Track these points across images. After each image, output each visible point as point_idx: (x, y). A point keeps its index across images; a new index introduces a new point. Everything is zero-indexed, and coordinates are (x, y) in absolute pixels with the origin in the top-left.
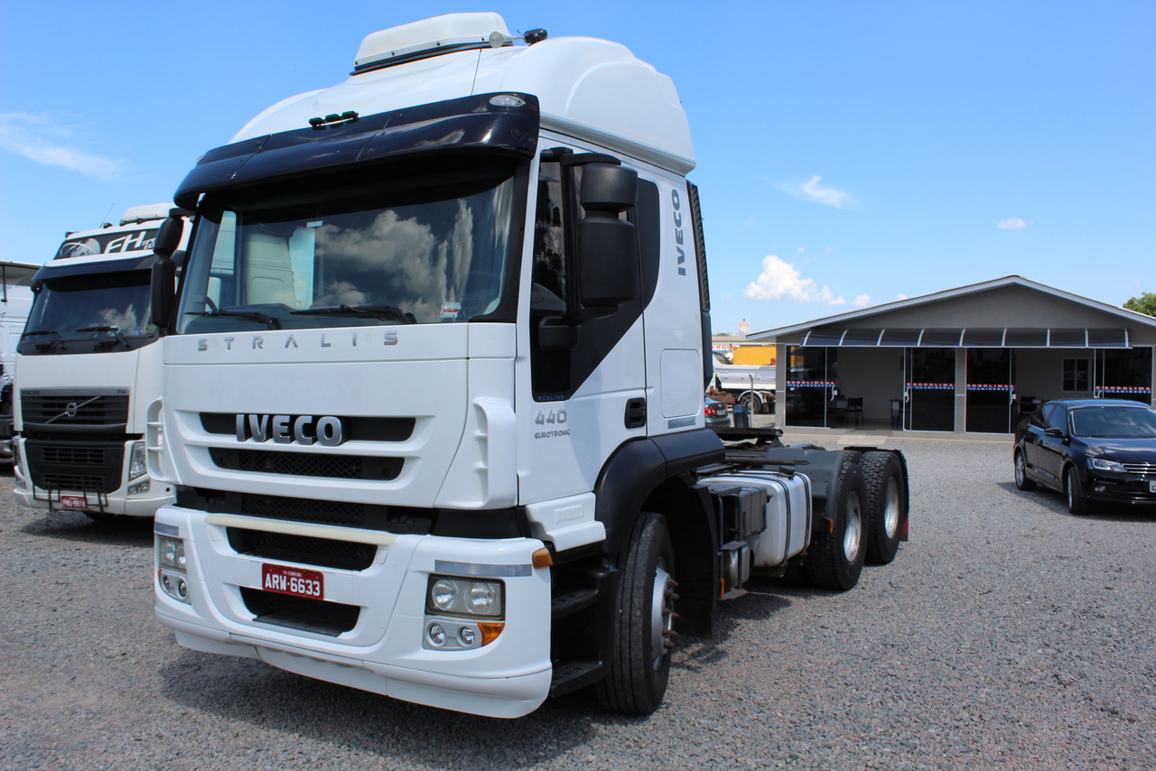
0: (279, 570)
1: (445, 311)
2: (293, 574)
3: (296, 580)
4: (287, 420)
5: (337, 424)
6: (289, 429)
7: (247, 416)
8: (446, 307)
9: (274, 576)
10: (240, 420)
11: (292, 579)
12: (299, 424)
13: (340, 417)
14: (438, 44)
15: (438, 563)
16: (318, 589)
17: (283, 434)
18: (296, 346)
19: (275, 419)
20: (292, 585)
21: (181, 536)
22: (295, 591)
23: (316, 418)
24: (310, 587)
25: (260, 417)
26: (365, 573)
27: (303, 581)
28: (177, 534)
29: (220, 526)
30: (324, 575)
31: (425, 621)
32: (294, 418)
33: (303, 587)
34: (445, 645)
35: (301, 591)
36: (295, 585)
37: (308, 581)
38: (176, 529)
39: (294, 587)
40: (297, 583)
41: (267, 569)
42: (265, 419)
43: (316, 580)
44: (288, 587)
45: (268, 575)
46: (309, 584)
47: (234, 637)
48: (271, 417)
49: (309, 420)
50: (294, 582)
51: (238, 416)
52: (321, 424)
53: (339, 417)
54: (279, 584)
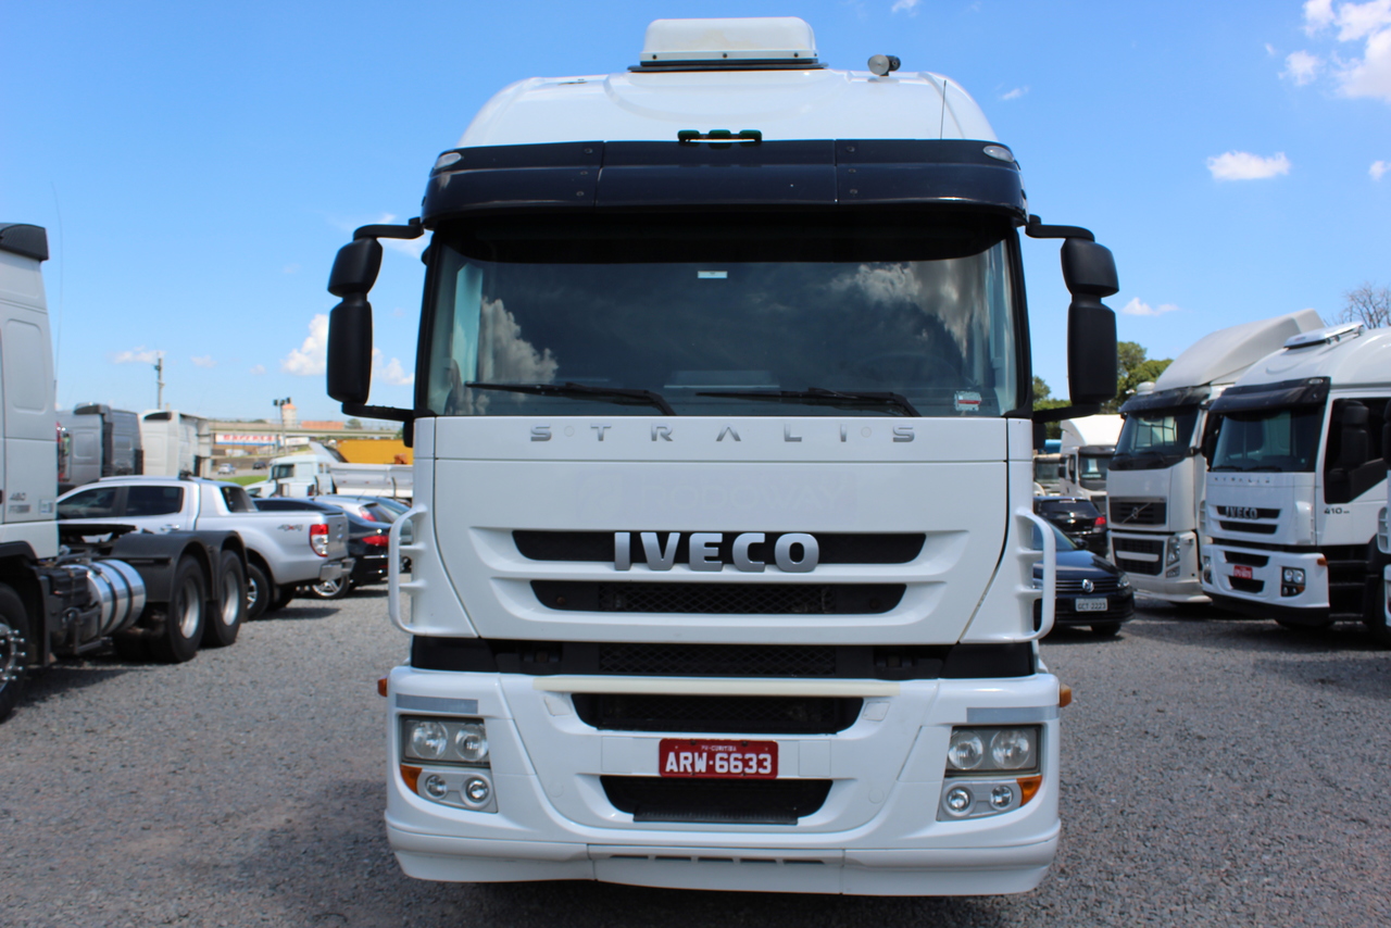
0: (693, 746)
1: (961, 402)
2: (720, 748)
3: (725, 756)
4: (718, 538)
5: (810, 544)
6: (720, 551)
7: (635, 537)
8: (961, 398)
9: (682, 755)
10: (622, 540)
11: (718, 756)
12: (741, 544)
13: (817, 535)
14: (796, 55)
15: (971, 711)
16: (768, 764)
17: (707, 558)
18: (737, 438)
19: (693, 539)
20: (718, 763)
21: (481, 713)
22: (725, 770)
23: (772, 537)
24: (753, 763)
25: (663, 537)
26: (844, 735)
27: (739, 756)
28: (476, 711)
29: (562, 693)
30: (779, 743)
31: (944, 785)
32: (730, 537)
33: (740, 764)
34: (972, 812)
35: (733, 771)
36: (725, 764)
37: (748, 756)
38: (473, 703)
39: (722, 767)
40: (728, 760)
41: (666, 747)
42: (673, 540)
43: (764, 752)
44: (711, 768)
45: (672, 756)
46: (751, 759)
47: (593, 850)
48: (685, 537)
49: (761, 539)
50: (722, 759)
51: (617, 535)
52: (783, 544)
53: (813, 534)
54: (693, 765)
